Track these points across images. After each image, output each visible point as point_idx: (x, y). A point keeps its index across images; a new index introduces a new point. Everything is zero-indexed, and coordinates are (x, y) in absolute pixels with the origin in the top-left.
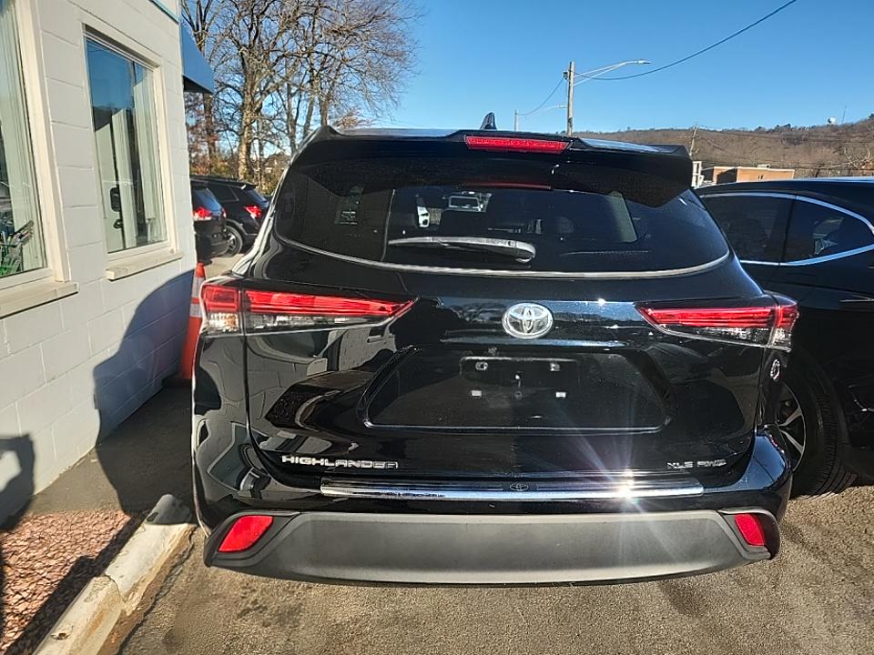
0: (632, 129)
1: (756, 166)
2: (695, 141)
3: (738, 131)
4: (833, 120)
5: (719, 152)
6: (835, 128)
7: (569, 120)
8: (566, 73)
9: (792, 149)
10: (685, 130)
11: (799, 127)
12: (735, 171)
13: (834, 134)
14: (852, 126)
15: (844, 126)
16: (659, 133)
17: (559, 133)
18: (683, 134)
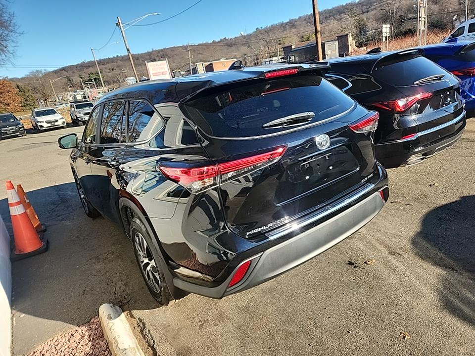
0: (154, 50)
1: (220, 60)
2: (191, 52)
3: (205, 44)
4: (242, 33)
5: (201, 56)
6: (244, 37)
7: (128, 50)
8: (117, 24)
9: (230, 49)
10: (181, 47)
11: (230, 38)
12: (211, 64)
13: (245, 40)
14: (251, 35)
15: (247, 35)
16: (169, 50)
17: (115, 56)
18: (180, 49)
